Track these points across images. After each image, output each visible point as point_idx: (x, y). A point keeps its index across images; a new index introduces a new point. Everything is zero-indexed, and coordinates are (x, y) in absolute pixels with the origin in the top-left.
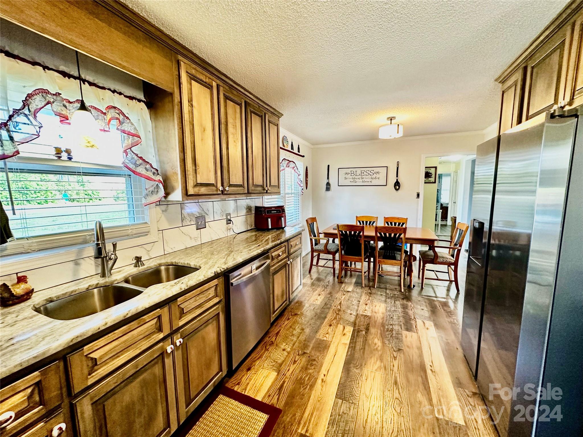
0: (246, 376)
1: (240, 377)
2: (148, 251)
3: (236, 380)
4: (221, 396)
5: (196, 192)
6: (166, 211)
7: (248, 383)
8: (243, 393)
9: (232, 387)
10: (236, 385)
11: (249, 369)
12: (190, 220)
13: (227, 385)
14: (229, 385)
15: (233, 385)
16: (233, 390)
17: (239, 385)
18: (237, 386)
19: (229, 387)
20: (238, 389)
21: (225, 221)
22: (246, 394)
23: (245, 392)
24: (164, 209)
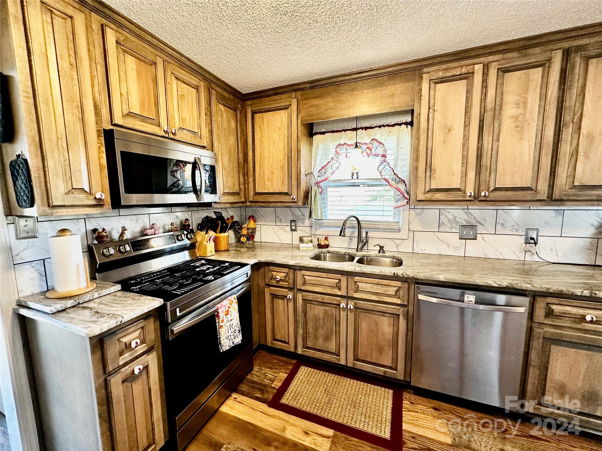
0: (425, 407)
1: (420, 403)
2: (398, 245)
3: (415, 399)
4: (391, 391)
5: (427, 198)
6: (420, 214)
7: (417, 412)
8: (403, 410)
9: (405, 398)
10: (409, 401)
11: (435, 409)
12: (450, 226)
13: (404, 393)
14: (406, 395)
15: (408, 399)
16: (402, 400)
17: (411, 404)
18: (409, 403)
19: (404, 396)
20: (405, 404)
21: (522, 239)
22: (403, 412)
23: (405, 411)
24: (418, 213)
